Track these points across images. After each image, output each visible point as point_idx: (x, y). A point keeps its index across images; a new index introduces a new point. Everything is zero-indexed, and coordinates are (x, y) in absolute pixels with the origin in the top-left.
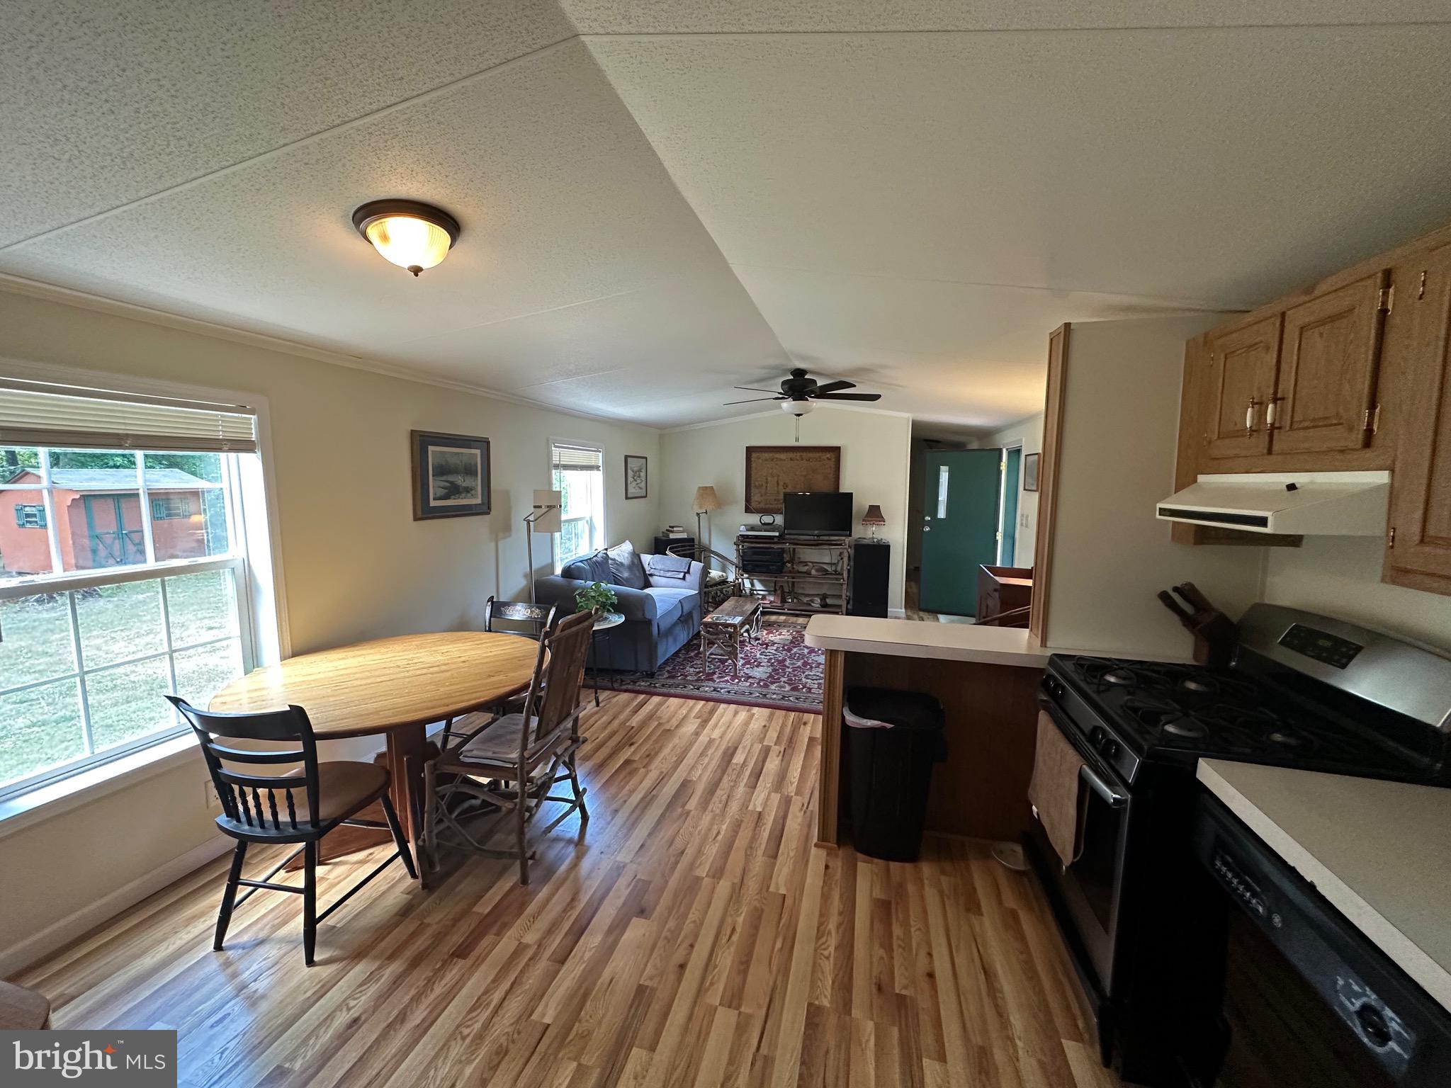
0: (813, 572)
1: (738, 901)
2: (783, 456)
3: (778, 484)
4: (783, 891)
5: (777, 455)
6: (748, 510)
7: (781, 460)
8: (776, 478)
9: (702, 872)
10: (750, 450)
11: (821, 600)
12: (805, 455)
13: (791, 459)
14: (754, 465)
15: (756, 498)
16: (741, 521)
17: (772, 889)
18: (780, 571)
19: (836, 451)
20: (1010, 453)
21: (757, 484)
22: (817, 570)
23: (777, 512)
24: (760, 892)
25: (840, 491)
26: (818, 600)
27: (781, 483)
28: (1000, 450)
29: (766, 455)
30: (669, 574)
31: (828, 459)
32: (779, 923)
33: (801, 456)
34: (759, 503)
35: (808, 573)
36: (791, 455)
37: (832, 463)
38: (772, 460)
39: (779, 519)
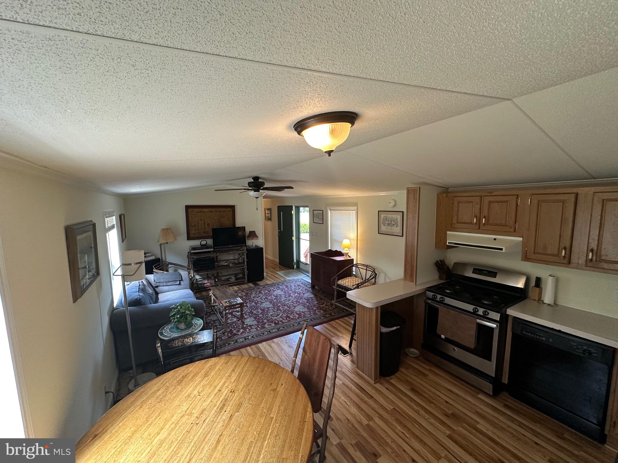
0: (231, 265)
1: (389, 422)
2: (206, 210)
3: (204, 223)
4: (392, 408)
5: (203, 210)
6: (189, 238)
7: (205, 212)
8: (203, 221)
9: (365, 422)
10: (187, 207)
11: (235, 277)
12: (217, 209)
13: (211, 212)
14: (190, 215)
15: (192, 232)
16: (186, 245)
17: (389, 410)
18: (214, 268)
19: (233, 207)
20: (296, 207)
21: (193, 224)
22: (232, 264)
23: (207, 238)
24: (388, 414)
25: (236, 226)
26: (233, 278)
27: (206, 224)
28: (292, 206)
29: (197, 210)
30: (170, 284)
31: (229, 211)
32: (407, 419)
33: (215, 210)
34: (195, 234)
35: (228, 266)
36: (211, 210)
37: (231, 213)
38: (201, 212)
39: (210, 242)
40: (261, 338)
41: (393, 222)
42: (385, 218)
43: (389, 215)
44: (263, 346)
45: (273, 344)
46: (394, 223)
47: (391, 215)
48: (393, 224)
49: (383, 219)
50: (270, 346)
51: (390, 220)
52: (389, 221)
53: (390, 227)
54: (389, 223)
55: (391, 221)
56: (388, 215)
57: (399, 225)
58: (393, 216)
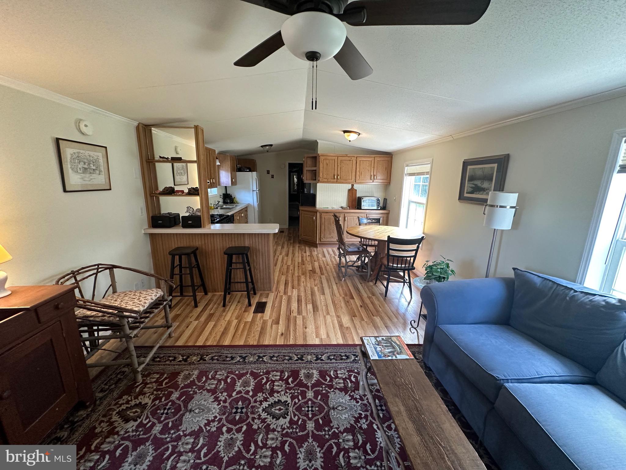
40: (335, 351)
41: (92, 165)
42: (75, 156)
43: (84, 152)
44: (337, 339)
45: (323, 337)
46: (94, 168)
47: (88, 152)
48: (94, 170)
49: (72, 159)
50: (328, 336)
51: (86, 161)
52: (85, 163)
53: (88, 175)
54: (86, 166)
55: (89, 164)
56: (81, 151)
57: (103, 170)
58: (92, 153)
